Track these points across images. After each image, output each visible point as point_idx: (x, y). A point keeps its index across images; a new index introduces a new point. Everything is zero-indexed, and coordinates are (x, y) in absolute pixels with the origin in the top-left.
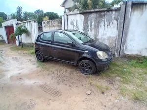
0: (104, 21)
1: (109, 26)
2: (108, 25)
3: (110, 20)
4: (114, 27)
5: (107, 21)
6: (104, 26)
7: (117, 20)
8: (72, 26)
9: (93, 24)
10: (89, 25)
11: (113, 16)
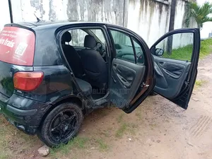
0: (102, 12)
3: (108, 12)
7: (115, 12)
8: (39, 10)
9: (86, 13)
10: (79, 15)
11: (112, 5)
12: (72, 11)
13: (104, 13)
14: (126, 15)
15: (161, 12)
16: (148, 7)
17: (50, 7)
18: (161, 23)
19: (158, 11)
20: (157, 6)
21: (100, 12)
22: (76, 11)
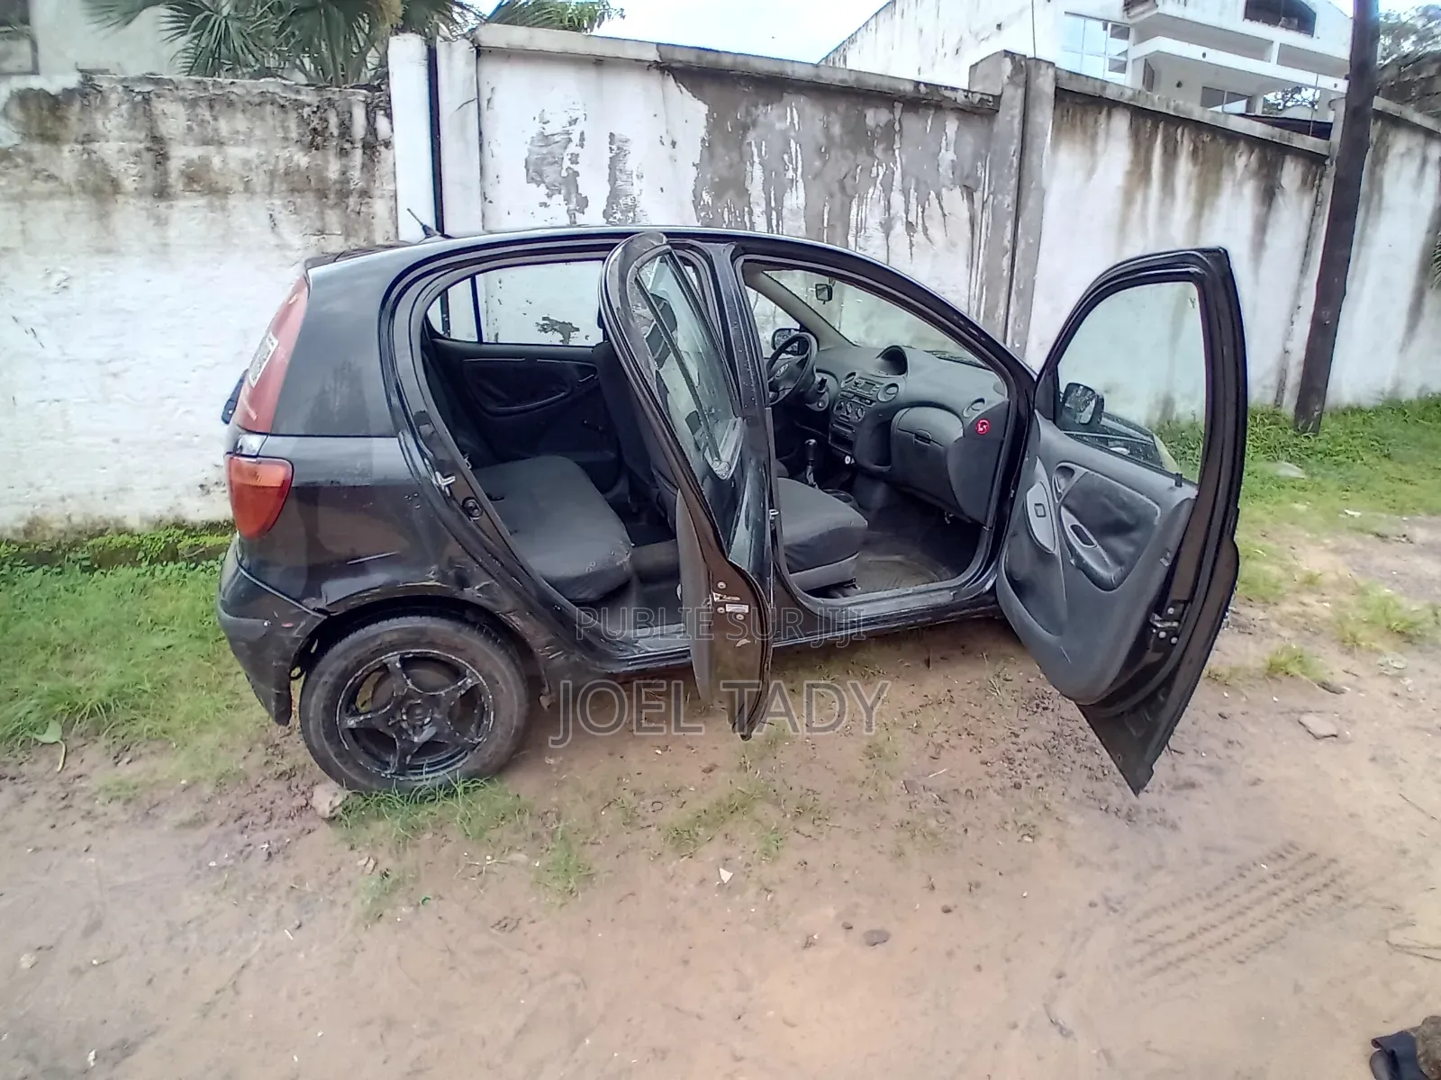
0: (887, 188)
1: (919, 237)
2: (910, 226)
3: (922, 188)
4: (952, 245)
5: (905, 192)
6: (887, 227)
7: (969, 192)
8: (558, 198)
9: (795, 199)
10: (758, 210)
11: (948, 156)
12: (719, 189)
13: (897, 199)
14: (1030, 203)
15: (1269, 194)
16: (1184, 167)
17: (613, 179)
18: (1268, 255)
19: (1250, 189)
20: (1243, 161)
21: (874, 193)
22: (744, 193)
